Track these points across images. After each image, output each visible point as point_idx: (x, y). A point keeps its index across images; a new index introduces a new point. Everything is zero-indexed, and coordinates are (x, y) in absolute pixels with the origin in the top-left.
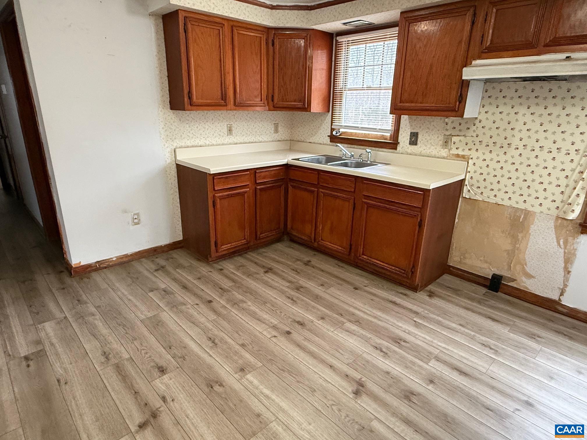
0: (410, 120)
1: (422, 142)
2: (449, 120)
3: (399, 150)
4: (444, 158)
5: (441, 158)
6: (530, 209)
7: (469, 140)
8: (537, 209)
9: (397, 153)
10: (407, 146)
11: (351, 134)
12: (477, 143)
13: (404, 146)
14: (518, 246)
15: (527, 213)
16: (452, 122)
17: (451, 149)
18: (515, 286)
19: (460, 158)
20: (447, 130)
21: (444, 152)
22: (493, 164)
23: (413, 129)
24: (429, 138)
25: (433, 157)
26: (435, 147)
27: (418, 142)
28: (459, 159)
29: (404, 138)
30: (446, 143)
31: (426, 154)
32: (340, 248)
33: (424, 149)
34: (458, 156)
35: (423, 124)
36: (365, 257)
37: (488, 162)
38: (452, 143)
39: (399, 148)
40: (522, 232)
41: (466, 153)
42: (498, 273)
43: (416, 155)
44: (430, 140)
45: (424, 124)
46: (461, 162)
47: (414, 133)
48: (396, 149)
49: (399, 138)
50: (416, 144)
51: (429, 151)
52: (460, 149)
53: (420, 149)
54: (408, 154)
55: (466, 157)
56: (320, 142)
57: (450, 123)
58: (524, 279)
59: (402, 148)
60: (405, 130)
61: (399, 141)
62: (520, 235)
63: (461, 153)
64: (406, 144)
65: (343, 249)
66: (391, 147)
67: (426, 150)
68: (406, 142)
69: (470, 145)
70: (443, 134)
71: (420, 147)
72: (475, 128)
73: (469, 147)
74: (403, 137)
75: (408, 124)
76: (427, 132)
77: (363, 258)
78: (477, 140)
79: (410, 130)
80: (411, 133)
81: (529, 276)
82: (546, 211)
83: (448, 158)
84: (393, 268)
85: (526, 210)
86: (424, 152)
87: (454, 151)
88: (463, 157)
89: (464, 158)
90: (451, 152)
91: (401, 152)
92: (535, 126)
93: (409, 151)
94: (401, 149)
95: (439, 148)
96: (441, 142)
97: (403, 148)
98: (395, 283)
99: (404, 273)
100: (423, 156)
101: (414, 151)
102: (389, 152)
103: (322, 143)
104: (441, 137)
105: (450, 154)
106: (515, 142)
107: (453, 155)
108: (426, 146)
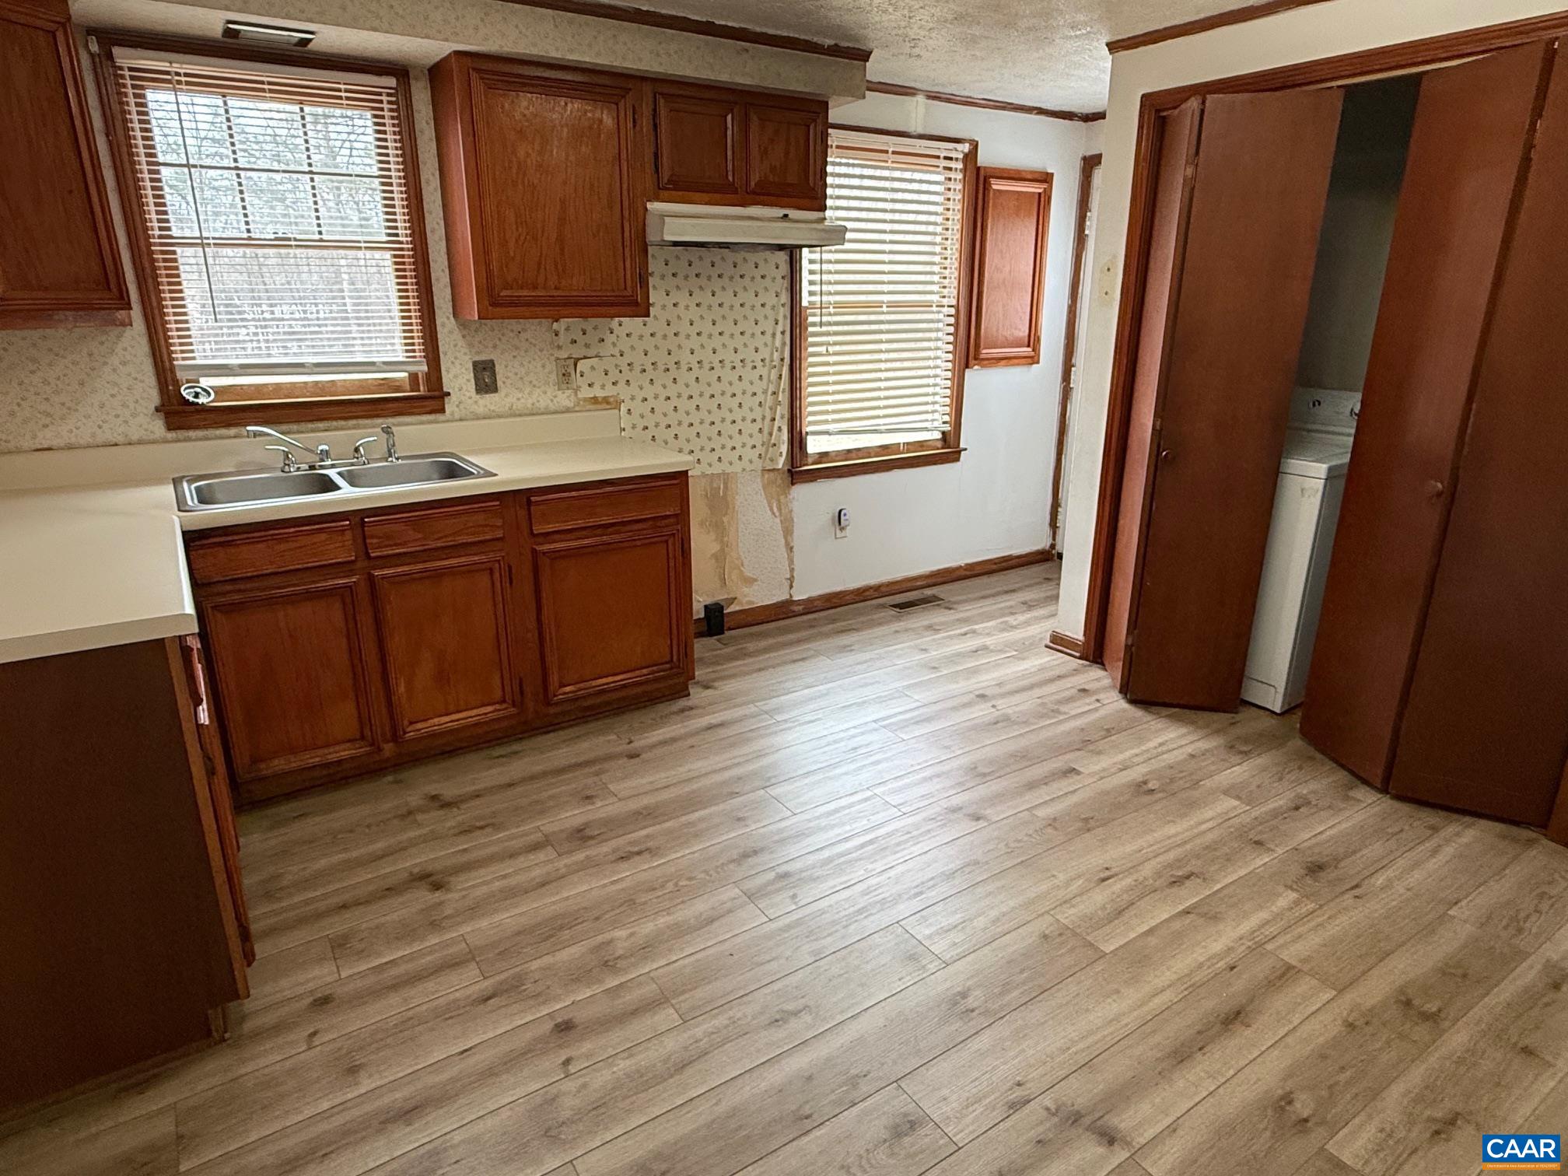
0: (465, 332)
1: (508, 382)
2: (561, 325)
3: (452, 414)
4: (568, 410)
5: (563, 412)
6: (729, 470)
7: (608, 363)
8: (737, 467)
9: (448, 421)
10: (470, 398)
11: (259, 390)
12: (625, 368)
13: (463, 398)
14: (726, 539)
15: (726, 477)
16: (567, 329)
17: (576, 390)
18: (738, 608)
19: (600, 403)
20: (559, 347)
21: (565, 399)
22: (660, 405)
23: (478, 353)
24: (523, 371)
25: (542, 414)
26: (543, 388)
27: (499, 383)
28: (599, 407)
29: (458, 378)
30: (565, 376)
31: (526, 411)
32: (490, 709)
33: (518, 399)
34: (595, 400)
35: (500, 339)
36: (568, 689)
37: (651, 403)
38: (578, 375)
39: (450, 406)
40: (726, 514)
41: (610, 391)
42: (709, 601)
43: (499, 416)
44: (527, 374)
45: (504, 339)
46: (605, 412)
47: (484, 362)
48: (442, 410)
49: (444, 380)
50: (495, 390)
51: (530, 401)
52: (597, 386)
53: (510, 400)
54: (478, 419)
55: (612, 400)
56: (102, 437)
57: (562, 332)
58: (746, 590)
59: (458, 406)
60: (456, 358)
61: (445, 389)
62: (725, 519)
63: (600, 394)
64: (468, 394)
65: (498, 707)
66: (428, 409)
67: (522, 401)
68: (465, 387)
69: (614, 374)
70: (553, 358)
71: (507, 395)
72: (613, 337)
73: (612, 378)
74: (456, 377)
75: (461, 343)
76: (514, 357)
77: (565, 693)
78: (623, 362)
79: (467, 358)
80: (475, 364)
81: (750, 581)
82: (749, 467)
83: (577, 409)
84: (645, 671)
85: (724, 473)
86: (519, 406)
87: (586, 393)
88: (606, 400)
89: (608, 403)
90: (580, 395)
91: (457, 416)
92: (706, 327)
93: (480, 410)
94: (456, 409)
95: (551, 391)
96: (553, 377)
97: (462, 406)
98: (638, 709)
99: (671, 669)
100: (520, 415)
101: (492, 408)
102: (422, 423)
103: (120, 439)
104: (551, 366)
105: (579, 400)
106: (685, 358)
107: (585, 400)
108: (521, 390)
